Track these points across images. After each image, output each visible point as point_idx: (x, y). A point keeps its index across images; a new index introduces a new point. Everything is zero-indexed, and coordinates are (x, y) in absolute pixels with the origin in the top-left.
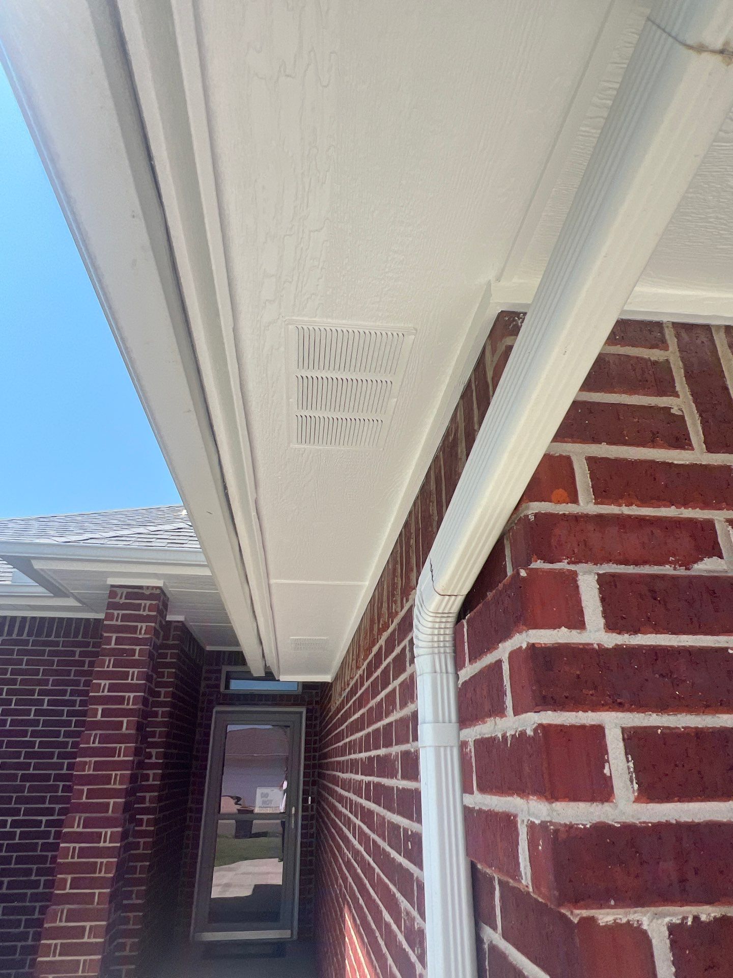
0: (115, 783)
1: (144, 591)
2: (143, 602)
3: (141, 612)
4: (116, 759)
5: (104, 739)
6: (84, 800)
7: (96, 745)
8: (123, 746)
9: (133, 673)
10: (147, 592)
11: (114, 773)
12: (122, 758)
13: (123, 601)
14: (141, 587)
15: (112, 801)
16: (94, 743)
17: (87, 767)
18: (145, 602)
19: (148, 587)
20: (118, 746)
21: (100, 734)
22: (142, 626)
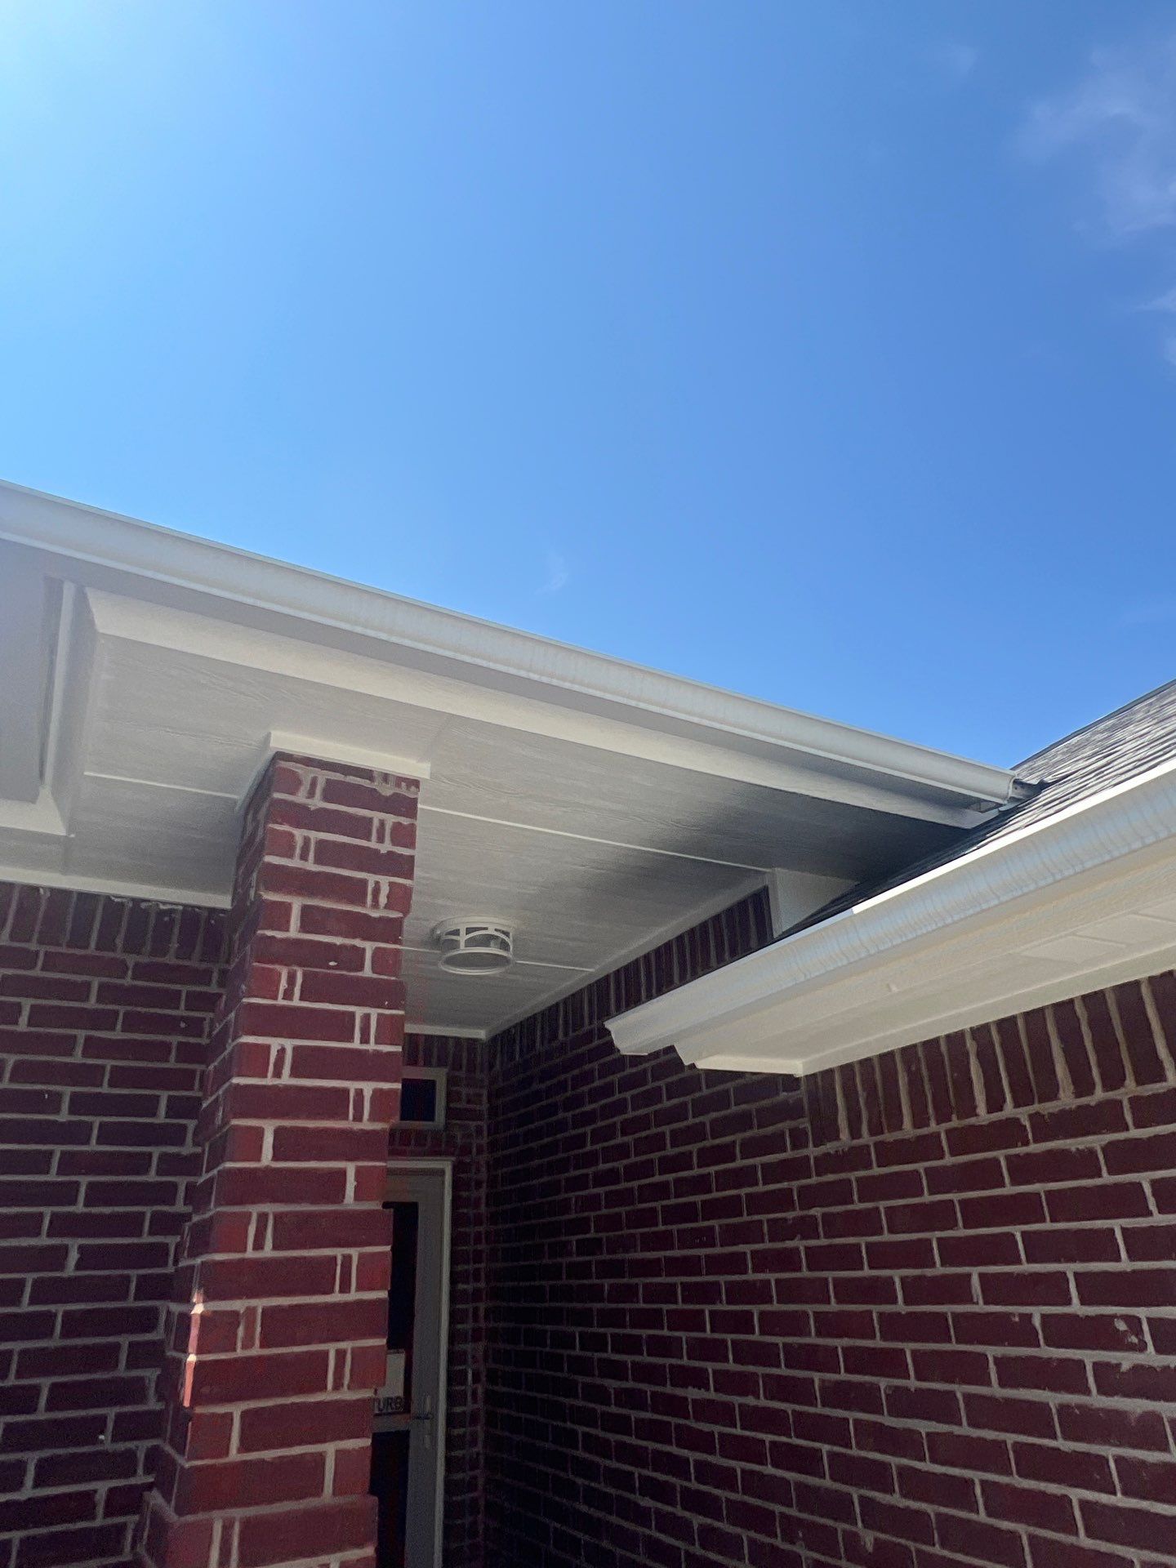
0: (337, 1386)
1: (376, 785)
2: (377, 816)
3: (373, 844)
4: (336, 1297)
5: (291, 1232)
6: (234, 1455)
7: (268, 1252)
8: (354, 1253)
9: (366, 1018)
10: (387, 791)
11: (332, 1348)
12: (353, 1296)
13: (317, 803)
14: (367, 774)
15: (330, 1449)
16: (258, 1246)
17: (241, 1332)
18: (382, 815)
19: (386, 777)
20: (339, 1252)
21: (278, 1217)
22: (377, 883)
